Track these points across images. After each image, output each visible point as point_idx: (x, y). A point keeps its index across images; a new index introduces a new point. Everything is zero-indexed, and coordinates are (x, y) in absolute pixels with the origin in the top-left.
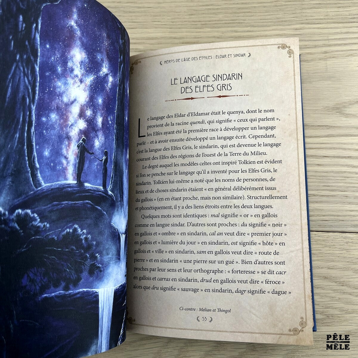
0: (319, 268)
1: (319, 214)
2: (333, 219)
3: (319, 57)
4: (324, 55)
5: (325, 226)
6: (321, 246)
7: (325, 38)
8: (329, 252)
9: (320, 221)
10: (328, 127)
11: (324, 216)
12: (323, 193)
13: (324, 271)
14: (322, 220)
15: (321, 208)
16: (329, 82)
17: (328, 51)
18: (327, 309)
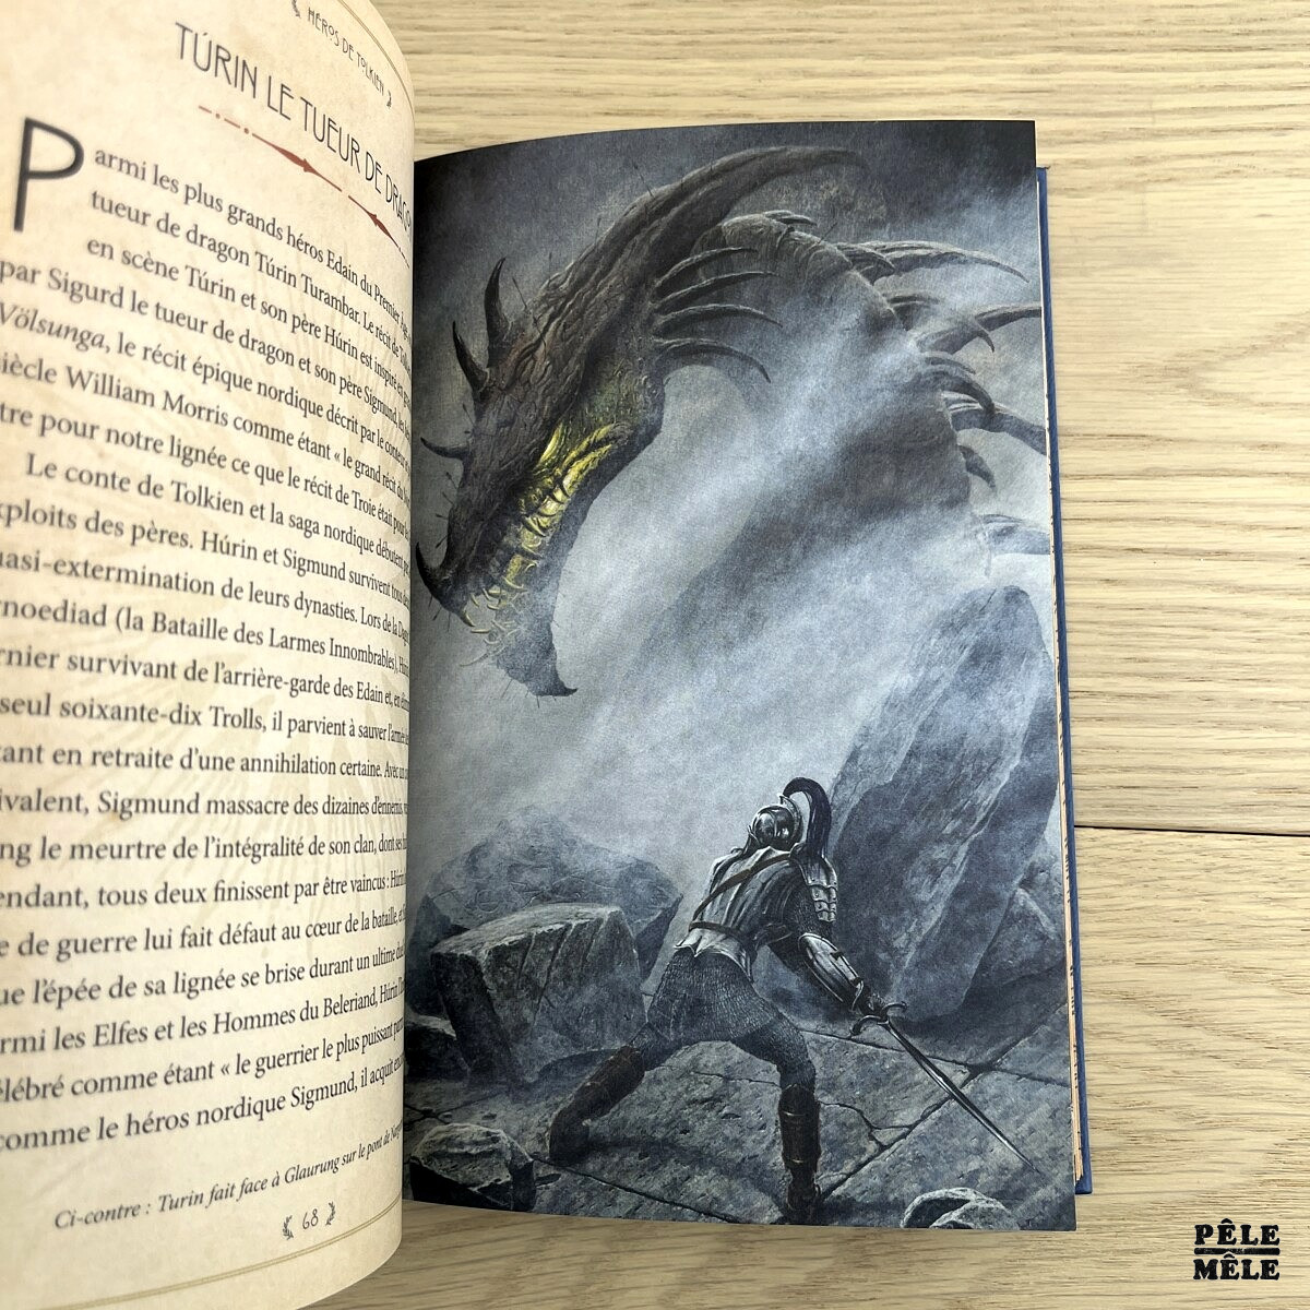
0: (1104, 961)
1: (1108, 762)
2: (1157, 784)
3: (1115, 177)
4: (1136, 170)
5: (1131, 806)
6: (1115, 882)
7: (1142, 107)
8: (1142, 903)
9: (1112, 787)
10: (1145, 441)
11: (1126, 770)
12: (1125, 685)
13: (1124, 975)
14: (1119, 787)
15: (1115, 741)
16: (1153, 273)
17: (1150, 157)
18: (1133, 1113)
